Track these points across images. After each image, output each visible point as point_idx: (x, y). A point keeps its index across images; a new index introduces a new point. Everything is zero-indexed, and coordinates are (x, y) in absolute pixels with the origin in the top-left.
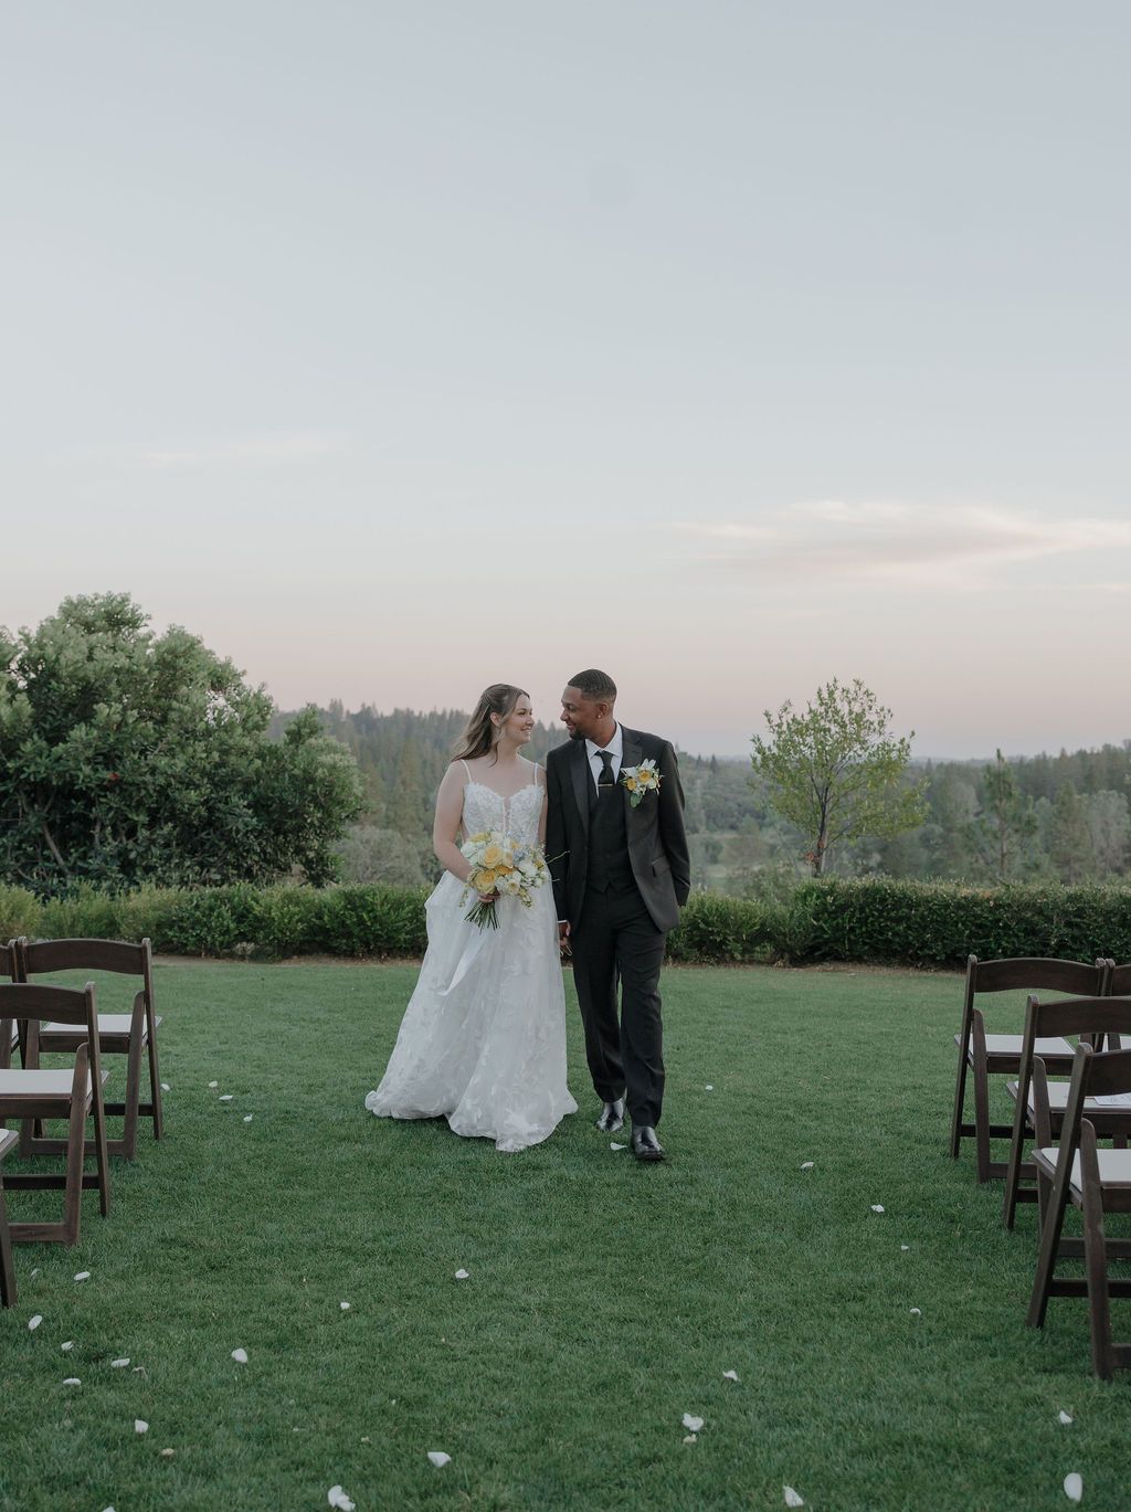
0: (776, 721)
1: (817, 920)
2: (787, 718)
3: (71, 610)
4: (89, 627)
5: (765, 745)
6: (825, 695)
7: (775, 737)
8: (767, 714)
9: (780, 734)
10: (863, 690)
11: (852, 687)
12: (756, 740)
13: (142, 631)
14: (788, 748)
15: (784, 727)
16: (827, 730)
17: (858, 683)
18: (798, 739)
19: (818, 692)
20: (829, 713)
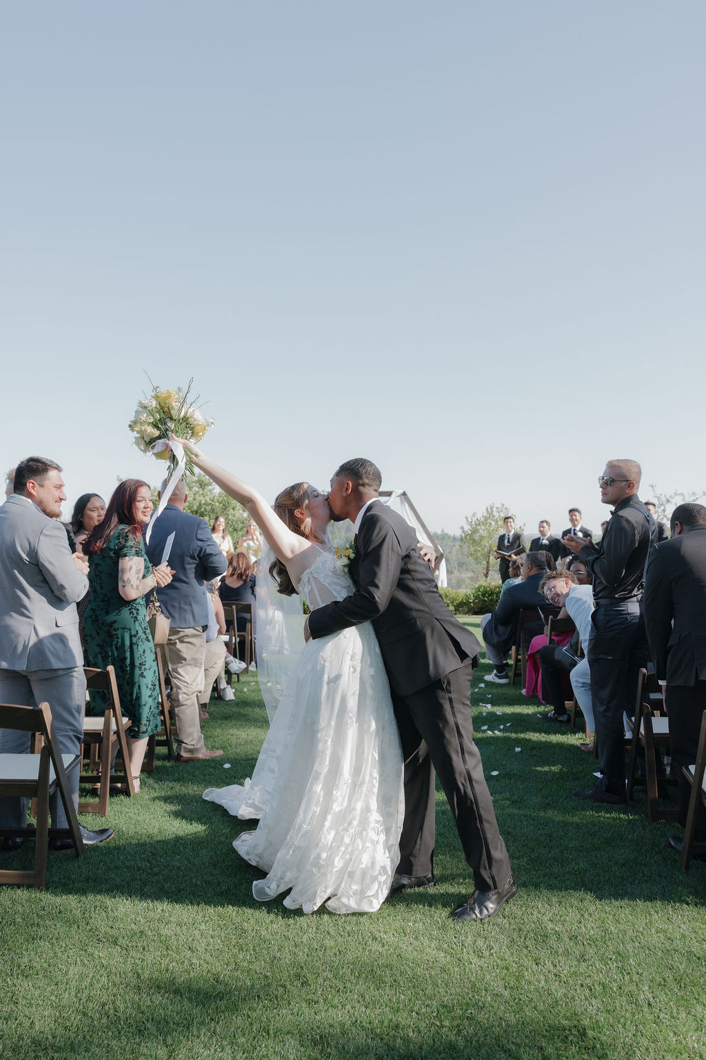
0: (470, 520)
1: (483, 598)
2: (475, 519)
5: (466, 530)
6: (489, 510)
7: (469, 527)
8: (467, 518)
9: (472, 525)
11: (501, 507)
12: (462, 528)
14: (475, 531)
15: (473, 523)
16: (491, 524)
17: (503, 505)
18: (479, 527)
19: (487, 509)
20: (491, 517)
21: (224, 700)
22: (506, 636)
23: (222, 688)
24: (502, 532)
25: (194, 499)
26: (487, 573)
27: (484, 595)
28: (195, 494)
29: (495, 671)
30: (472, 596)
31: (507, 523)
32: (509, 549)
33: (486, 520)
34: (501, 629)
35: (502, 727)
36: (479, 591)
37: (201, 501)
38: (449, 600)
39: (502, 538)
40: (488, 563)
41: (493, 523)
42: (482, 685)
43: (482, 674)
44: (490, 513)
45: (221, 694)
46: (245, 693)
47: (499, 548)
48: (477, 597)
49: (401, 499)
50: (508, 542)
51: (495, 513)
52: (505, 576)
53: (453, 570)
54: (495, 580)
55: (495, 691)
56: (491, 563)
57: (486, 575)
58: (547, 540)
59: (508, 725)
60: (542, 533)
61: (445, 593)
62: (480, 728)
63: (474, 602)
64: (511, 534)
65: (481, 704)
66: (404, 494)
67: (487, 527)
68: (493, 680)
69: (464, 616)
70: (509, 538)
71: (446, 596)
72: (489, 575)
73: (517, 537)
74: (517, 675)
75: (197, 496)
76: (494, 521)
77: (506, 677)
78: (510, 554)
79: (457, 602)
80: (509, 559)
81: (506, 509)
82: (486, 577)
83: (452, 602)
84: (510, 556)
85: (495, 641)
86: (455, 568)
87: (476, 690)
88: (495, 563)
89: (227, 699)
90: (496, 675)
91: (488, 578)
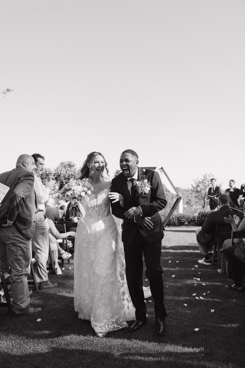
0: (195, 181)
1: (202, 218)
2: (198, 181)
3: (62, 164)
4: (65, 167)
5: (193, 186)
6: (205, 176)
7: (195, 184)
8: (194, 180)
9: (196, 183)
10: (212, 175)
11: (210, 174)
12: (192, 185)
13: (75, 168)
14: (198, 186)
15: (197, 182)
16: (205, 183)
17: (211, 173)
18: (199, 184)
19: (204, 175)
20: (206, 179)
21: (56, 275)
22: (209, 240)
23: (56, 268)
24: (211, 186)
25: (66, 173)
26: (204, 206)
27: (202, 217)
28: (66, 171)
29: (204, 259)
30: (196, 217)
31: (212, 182)
32: (213, 194)
33: (203, 181)
34: (206, 235)
35: (204, 294)
36: (200, 215)
37: (69, 173)
38: (185, 219)
39: (210, 189)
40: (204, 201)
41: (207, 182)
42: (196, 266)
43: (198, 259)
44: (205, 178)
45: (55, 271)
46: (69, 270)
47: (209, 194)
48: (198, 217)
49: (160, 171)
50: (213, 191)
51: (207, 178)
52: (212, 208)
53: (193, 205)
54: (208, 209)
55: (203, 270)
56: (206, 201)
57: (204, 207)
58: (233, 189)
59: (208, 292)
60: (231, 186)
61: (183, 216)
62: (192, 294)
63: (197, 220)
64: (215, 187)
65: (194, 278)
66: (162, 168)
67: (204, 184)
68: (203, 263)
69: (192, 227)
70: (213, 189)
71: (184, 217)
72: (205, 207)
73: (218, 188)
74: (215, 261)
75: (67, 171)
76: (207, 181)
77: (210, 262)
78: (214, 196)
79: (189, 220)
80: (214, 199)
81: (213, 175)
82: (204, 208)
83: (187, 220)
84: (214, 198)
85: (203, 241)
86: (194, 204)
87: (193, 269)
88: (207, 201)
89: (58, 274)
90: (204, 260)
91: (205, 208)
